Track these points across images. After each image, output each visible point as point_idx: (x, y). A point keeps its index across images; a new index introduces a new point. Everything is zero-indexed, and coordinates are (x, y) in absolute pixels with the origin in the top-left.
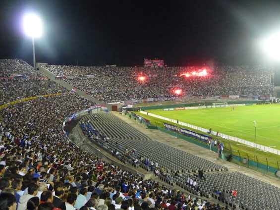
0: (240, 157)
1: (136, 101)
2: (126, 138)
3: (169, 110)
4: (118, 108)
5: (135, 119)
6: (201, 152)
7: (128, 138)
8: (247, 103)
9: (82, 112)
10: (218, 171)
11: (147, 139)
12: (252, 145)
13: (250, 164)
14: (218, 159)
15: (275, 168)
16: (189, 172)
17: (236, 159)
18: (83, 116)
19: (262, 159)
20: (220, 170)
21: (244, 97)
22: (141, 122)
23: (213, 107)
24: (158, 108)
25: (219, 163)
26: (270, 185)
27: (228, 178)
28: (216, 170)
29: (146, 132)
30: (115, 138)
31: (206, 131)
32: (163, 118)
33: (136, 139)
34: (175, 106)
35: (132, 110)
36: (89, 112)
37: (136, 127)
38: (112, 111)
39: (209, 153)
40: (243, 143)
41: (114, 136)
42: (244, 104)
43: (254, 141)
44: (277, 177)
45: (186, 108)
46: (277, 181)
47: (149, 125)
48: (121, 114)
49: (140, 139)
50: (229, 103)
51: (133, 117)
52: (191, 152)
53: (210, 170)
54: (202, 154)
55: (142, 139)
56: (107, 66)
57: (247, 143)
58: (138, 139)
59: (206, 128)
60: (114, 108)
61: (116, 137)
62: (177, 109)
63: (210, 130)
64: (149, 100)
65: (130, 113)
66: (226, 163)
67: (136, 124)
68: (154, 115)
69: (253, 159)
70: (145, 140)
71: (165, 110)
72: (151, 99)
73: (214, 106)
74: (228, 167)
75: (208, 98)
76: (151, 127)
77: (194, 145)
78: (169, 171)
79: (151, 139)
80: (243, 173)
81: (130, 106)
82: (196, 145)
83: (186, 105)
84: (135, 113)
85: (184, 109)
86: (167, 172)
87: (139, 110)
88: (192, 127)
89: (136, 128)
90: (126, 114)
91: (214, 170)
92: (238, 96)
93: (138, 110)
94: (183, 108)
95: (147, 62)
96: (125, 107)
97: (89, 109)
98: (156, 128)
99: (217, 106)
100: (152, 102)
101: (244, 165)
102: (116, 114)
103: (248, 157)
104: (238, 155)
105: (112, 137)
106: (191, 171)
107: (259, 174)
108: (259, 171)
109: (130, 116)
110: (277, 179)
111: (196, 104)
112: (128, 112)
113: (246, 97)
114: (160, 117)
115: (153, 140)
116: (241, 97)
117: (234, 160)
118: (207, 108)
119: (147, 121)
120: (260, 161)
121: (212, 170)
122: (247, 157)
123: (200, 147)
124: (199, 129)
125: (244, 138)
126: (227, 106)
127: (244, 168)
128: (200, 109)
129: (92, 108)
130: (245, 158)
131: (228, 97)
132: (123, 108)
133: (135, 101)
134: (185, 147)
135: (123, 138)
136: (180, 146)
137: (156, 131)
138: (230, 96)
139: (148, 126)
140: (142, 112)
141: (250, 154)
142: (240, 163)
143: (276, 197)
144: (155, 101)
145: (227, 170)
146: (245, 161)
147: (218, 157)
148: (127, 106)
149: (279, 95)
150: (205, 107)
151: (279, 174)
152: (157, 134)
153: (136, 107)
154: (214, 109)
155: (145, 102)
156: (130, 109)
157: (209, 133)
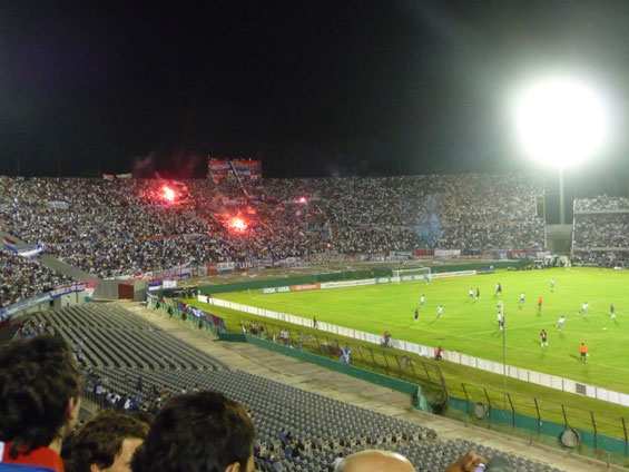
0: (467, 401)
1: (188, 270)
2: (157, 367)
3: (277, 292)
4: (136, 289)
5: (184, 317)
6: (365, 393)
7: (162, 366)
8: (483, 268)
9: (29, 303)
10: (411, 438)
11: (215, 368)
12: (497, 368)
13: (495, 418)
14: (409, 410)
15: (559, 425)
16: (331, 445)
17: (457, 407)
18: (34, 314)
19: (523, 405)
20: (416, 438)
21: (472, 253)
22: (201, 326)
23: (393, 279)
24: (246, 289)
25: (412, 420)
26: (547, 468)
27: (439, 455)
28: (404, 437)
29: (212, 348)
30: (123, 367)
31: (377, 340)
32: (261, 312)
33: (184, 367)
34: (293, 281)
35: (176, 295)
36: (52, 303)
37: (185, 337)
38: (121, 297)
39: (387, 397)
40: (474, 366)
41: (121, 362)
42: (474, 272)
43: (503, 360)
44: (565, 447)
45: (323, 285)
46: (565, 457)
47: (224, 331)
48: (146, 305)
49: (195, 367)
50: (436, 269)
51: (178, 313)
52: (337, 396)
53: (389, 440)
54: (369, 398)
55: (201, 369)
56: (106, 177)
57: (485, 365)
58: (189, 368)
59: (376, 332)
60: (126, 291)
61: (129, 365)
62: (299, 287)
63: (387, 337)
64: (221, 266)
65: (169, 302)
66: (430, 420)
67: (185, 329)
68: (235, 306)
69: (502, 404)
70: (211, 369)
71: (266, 290)
72: (230, 265)
73: (396, 279)
74: (437, 429)
75: (381, 260)
76: (228, 336)
77: (346, 377)
78: (276, 446)
79: (226, 367)
80: (477, 441)
81: (168, 284)
82: (352, 379)
83: (322, 279)
84: (188, 303)
85: (319, 288)
86: (272, 449)
87: (196, 294)
88: (340, 333)
89: (185, 340)
90: (158, 306)
91: (399, 438)
92: (457, 252)
93: (191, 293)
94: (315, 286)
95: (214, 166)
96: (157, 288)
97: (53, 293)
98: (241, 338)
99: (405, 278)
100: (229, 271)
101: (478, 421)
102: (134, 308)
103: (489, 400)
104: (460, 395)
105: (117, 365)
106: (336, 444)
107: (518, 442)
108: (519, 436)
109: (170, 311)
110: (565, 452)
111: (349, 276)
112: (165, 298)
113: (477, 253)
114: (253, 310)
115: (234, 369)
116: (466, 252)
117: (451, 410)
118: (378, 283)
119: (217, 321)
120: (520, 409)
121: (394, 440)
122: (485, 401)
123: (364, 383)
124: (357, 337)
125: (477, 354)
126: (430, 276)
127: (480, 430)
128: (361, 288)
129: (59, 292)
130: (481, 404)
131: (432, 253)
132: (151, 289)
133: (184, 271)
134: (321, 383)
135: (146, 368)
136: (307, 382)
137: (239, 345)
138: (438, 252)
139: (218, 334)
140: (202, 299)
141: (496, 393)
142: (468, 418)
144: (238, 270)
145: (435, 436)
146: (479, 411)
147: (409, 405)
148: (161, 284)
149: (561, 246)
150: (373, 281)
151: (569, 438)
152: (245, 355)
153: (186, 286)
154: (395, 285)
155: (212, 272)
156: (169, 293)
157: (385, 345)
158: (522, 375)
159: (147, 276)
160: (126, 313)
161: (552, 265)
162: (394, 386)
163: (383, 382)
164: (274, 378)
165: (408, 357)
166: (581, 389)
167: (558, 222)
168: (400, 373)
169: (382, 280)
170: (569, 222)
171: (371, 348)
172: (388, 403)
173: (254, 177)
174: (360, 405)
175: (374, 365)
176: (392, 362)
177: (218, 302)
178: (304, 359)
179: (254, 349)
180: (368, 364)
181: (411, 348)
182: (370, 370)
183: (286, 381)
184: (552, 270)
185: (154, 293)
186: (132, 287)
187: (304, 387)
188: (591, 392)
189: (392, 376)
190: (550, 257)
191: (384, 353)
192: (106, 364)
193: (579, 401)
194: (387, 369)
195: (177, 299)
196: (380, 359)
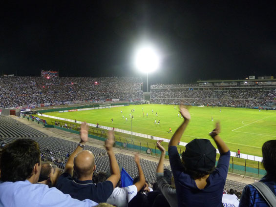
0: (121, 142)
1: (34, 106)
2: (24, 136)
3: (64, 112)
5: (33, 120)
8: (125, 104)
10: (105, 154)
11: (44, 136)
12: (129, 133)
13: (128, 147)
15: (145, 148)
17: (118, 144)
19: (136, 143)
21: (123, 100)
22: (39, 123)
24: (54, 111)
26: (143, 160)
28: (103, 154)
29: (43, 130)
30: (12, 137)
31: (95, 126)
32: (59, 118)
33: (33, 136)
34: (69, 109)
35: (30, 113)
37: (33, 127)
38: (11, 114)
39: (98, 143)
40: (123, 132)
42: (123, 105)
43: (131, 130)
44: (148, 154)
45: (78, 110)
46: (148, 156)
48: (20, 117)
49: (37, 136)
50: (114, 105)
51: (31, 119)
53: (98, 155)
54: (92, 143)
55: (39, 137)
56: (5, 75)
57: (126, 132)
58: (35, 136)
60: (13, 113)
61: (14, 136)
62: (71, 111)
63: (98, 125)
64: (45, 104)
65: (28, 116)
67: (33, 124)
68: (50, 117)
69: (131, 143)
70: (42, 136)
71: (60, 112)
72: (48, 104)
73: (100, 108)
75: (96, 102)
76: (48, 126)
78: (64, 159)
79: (47, 136)
80: (124, 154)
81: (28, 110)
83: (78, 108)
84: (34, 116)
85: (77, 111)
86: (62, 160)
90: (24, 117)
92: (118, 100)
93: (36, 113)
95: (43, 73)
98: (52, 127)
99: (103, 107)
100: (48, 106)
101: (124, 148)
102: (16, 118)
104: (119, 141)
105: (10, 136)
108: (135, 151)
109: (28, 119)
111: (87, 107)
112: (26, 115)
114: (56, 118)
115: (50, 136)
116: (121, 100)
119: (44, 121)
120: (136, 144)
121: (100, 155)
122: (126, 142)
126: (110, 107)
127: (124, 150)
130: (125, 143)
131: (111, 100)
132: (22, 111)
135: (20, 137)
137: (51, 129)
138: (113, 100)
139: (45, 125)
140: (39, 114)
141: (129, 140)
142: (121, 147)
143: (147, 167)
144: (51, 105)
146: (124, 145)
148: (25, 110)
149: (147, 98)
150: (94, 108)
151: (149, 151)
152: (53, 132)
153: (33, 111)
154: (100, 109)
155: (42, 106)
156: (28, 113)
157: (97, 127)
158: (137, 134)
159: (20, 108)
160: (13, 120)
161: (145, 103)
162: (100, 139)
163: (96, 138)
164: (63, 138)
165: (104, 130)
166: (152, 137)
167: (146, 91)
168: (102, 135)
169: (96, 108)
170: (149, 91)
171: (93, 128)
172: (98, 144)
173: (56, 77)
174: (90, 145)
175: (94, 133)
176: (99, 132)
177: (44, 115)
178: (72, 132)
179: (57, 130)
180: (92, 133)
181: (105, 128)
182: (93, 135)
183: (66, 139)
184: (145, 105)
185: (22, 113)
186: (15, 111)
187: (72, 141)
188: (155, 138)
189: (99, 136)
190: (144, 101)
191: (97, 130)
192: (5, 136)
193: (151, 141)
194: (98, 134)
195: (31, 115)
196: (95, 131)
